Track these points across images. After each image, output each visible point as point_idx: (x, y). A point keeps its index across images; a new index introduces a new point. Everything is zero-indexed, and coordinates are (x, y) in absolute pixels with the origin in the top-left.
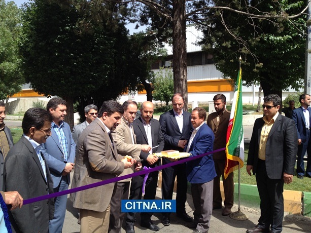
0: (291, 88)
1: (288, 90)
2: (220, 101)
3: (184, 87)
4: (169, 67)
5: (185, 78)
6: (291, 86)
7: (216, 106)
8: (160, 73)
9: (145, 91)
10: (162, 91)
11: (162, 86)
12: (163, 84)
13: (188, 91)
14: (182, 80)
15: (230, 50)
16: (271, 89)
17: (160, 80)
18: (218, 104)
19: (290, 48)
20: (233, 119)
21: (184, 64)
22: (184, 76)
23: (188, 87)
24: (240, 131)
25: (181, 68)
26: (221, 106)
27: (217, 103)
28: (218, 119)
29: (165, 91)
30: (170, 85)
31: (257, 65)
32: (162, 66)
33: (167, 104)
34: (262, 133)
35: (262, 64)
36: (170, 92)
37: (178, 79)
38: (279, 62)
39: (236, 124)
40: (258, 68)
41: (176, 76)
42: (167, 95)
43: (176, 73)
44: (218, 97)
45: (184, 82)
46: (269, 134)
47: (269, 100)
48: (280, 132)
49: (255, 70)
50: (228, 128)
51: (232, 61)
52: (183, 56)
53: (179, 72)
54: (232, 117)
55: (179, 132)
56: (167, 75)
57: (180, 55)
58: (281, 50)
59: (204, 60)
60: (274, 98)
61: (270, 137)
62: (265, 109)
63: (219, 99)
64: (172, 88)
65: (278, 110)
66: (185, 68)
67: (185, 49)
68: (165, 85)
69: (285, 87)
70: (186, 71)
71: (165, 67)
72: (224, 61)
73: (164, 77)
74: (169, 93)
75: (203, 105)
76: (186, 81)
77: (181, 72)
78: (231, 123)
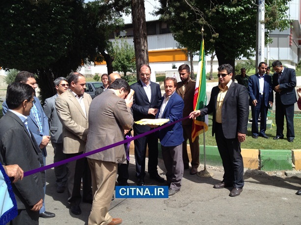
0: (243, 57)
1: (240, 59)
2: (184, 71)
3: (145, 58)
4: (124, 37)
5: (146, 48)
6: (242, 55)
7: (182, 76)
8: (116, 43)
9: (105, 62)
10: (120, 62)
11: (119, 56)
12: (120, 54)
13: (149, 61)
14: (144, 51)
15: (187, 20)
16: (225, 59)
17: (117, 50)
18: (183, 74)
19: (242, 19)
20: (198, 88)
21: (144, 34)
22: (145, 46)
23: (149, 57)
24: (204, 98)
25: (141, 39)
26: (186, 76)
28: (184, 88)
29: (122, 62)
31: (213, 35)
32: (117, 36)
33: (125, 75)
34: (218, 100)
35: (217, 34)
36: (128, 62)
37: (139, 50)
38: (232, 32)
39: (201, 92)
40: (214, 38)
41: (137, 47)
43: (137, 43)
44: (183, 67)
45: (145, 53)
46: (224, 99)
47: (223, 69)
48: (233, 97)
49: (212, 40)
50: (194, 96)
51: (190, 31)
52: (142, 26)
53: (140, 43)
54: (197, 86)
55: (148, 101)
57: (140, 26)
58: (234, 20)
59: (158, 29)
60: (227, 66)
61: (225, 102)
62: (221, 77)
63: (184, 69)
64: (129, 58)
65: (231, 77)
66: (146, 38)
67: (144, 19)
68: (122, 55)
69: (237, 56)
70: (147, 41)
71: (120, 37)
72: (182, 32)
73: (120, 47)
74: (126, 63)
75: (160, 74)
76: (147, 52)
77: (142, 43)
78: (197, 91)
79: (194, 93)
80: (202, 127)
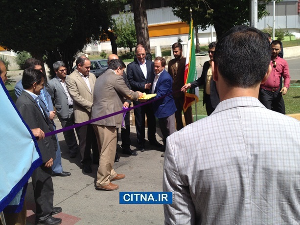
2: (177, 49)
3: (146, 35)
4: (129, 11)
5: (146, 26)
7: (175, 53)
8: (120, 19)
10: (125, 38)
11: (124, 32)
12: (125, 30)
14: (144, 28)
17: (121, 26)
18: (176, 52)
20: (188, 64)
21: (144, 12)
22: (145, 24)
24: (194, 73)
25: (141, 17)
26: (178, 53)
27: (175, 50)
28: (177, 64)
29: (128, 38)
30: (132, 31)
31: (208, 12)
32: (122, 11)
33: (131, 50)
34: (208, 74)
36: (133, 38)
37: (139, 28)
39: (191, 68)
41: (137, 25)
42: (129, 41)
43: (137, 21)
44: (176, 46)
45: (145, 31)
47: (213, 46)
49: (207, 16)
50: (184, 71)
51: (187, 7)
52: (142, 4)
53: (140, 21)
54: (187, 62)
55: (144, 78)
56: (128, 20)
59: (162, 2)
62: (211, 54)
63: (176, 47)
64: (134, 33)
66: (145, 16)
68: (127, 30)
70: (146, 19)
73: (125, 22)
76: (147, 29)
77: (142, 20)
78: (187, 67)
79: (185, 69)
80: (194, 99)
